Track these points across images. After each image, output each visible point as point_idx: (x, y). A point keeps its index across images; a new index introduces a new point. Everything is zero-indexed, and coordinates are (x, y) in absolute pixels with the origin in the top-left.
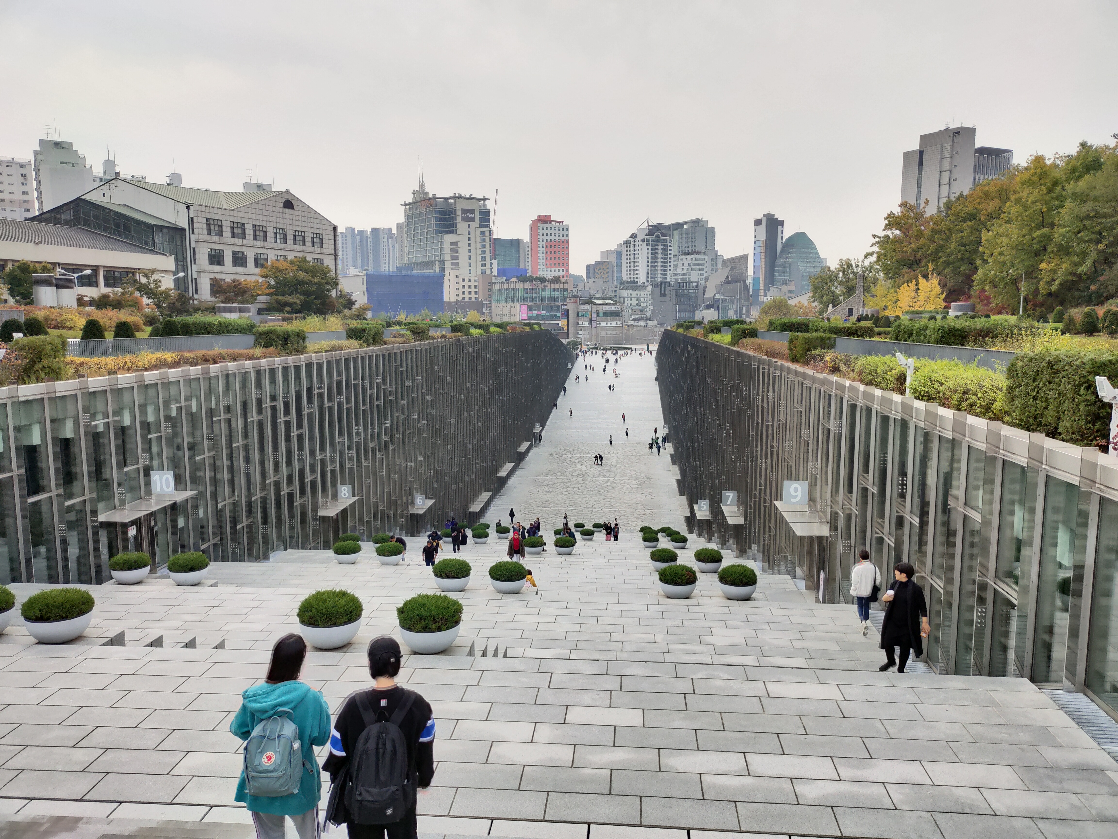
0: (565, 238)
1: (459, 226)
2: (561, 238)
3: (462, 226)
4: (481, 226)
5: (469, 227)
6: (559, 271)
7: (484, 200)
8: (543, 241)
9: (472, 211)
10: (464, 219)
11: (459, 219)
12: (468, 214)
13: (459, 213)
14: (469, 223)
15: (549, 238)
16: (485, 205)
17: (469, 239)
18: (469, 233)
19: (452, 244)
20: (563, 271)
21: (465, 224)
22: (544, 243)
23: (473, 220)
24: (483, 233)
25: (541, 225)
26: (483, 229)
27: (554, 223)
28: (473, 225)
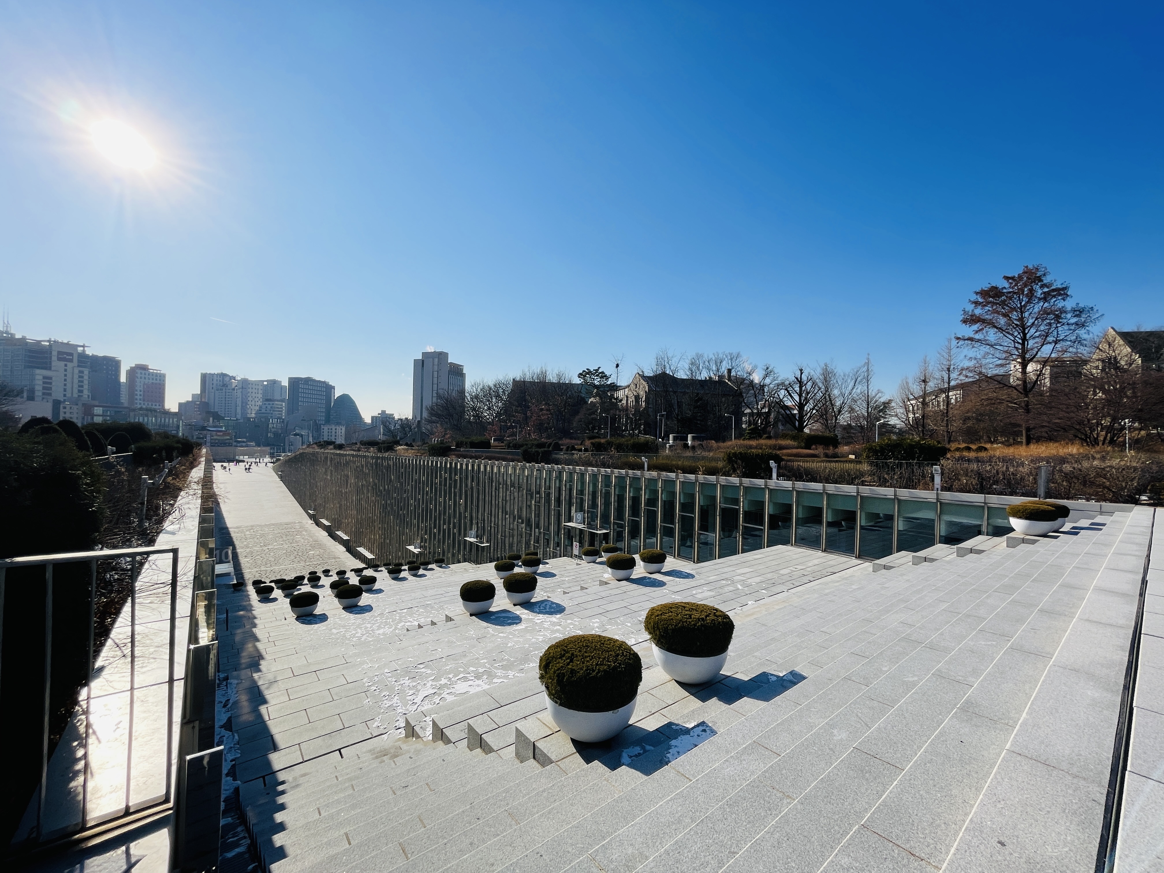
0: (161, 382)
1: (53, 364)
2: (158, 382)
3: (56, 364)
4: (78, 366)
5: (66, 365)
6: (156, 405)
7: (83, 346)
8: (140, 383)
9: (71, 354)
10: (59, 359)
11: (54, 358)
12: (65, 356)
13: (54, 353)
14: (66, 363)
15: (147, 381)
16: (84, 351)
17: (65, 375)
18: (65, 370)
19: (44, 378)
21: (62, 363)
23: (71, 361)
24: (81, 372)
25: (139, 371)
26: (81, 369)
27: (151, 371)
28: (70, 365)
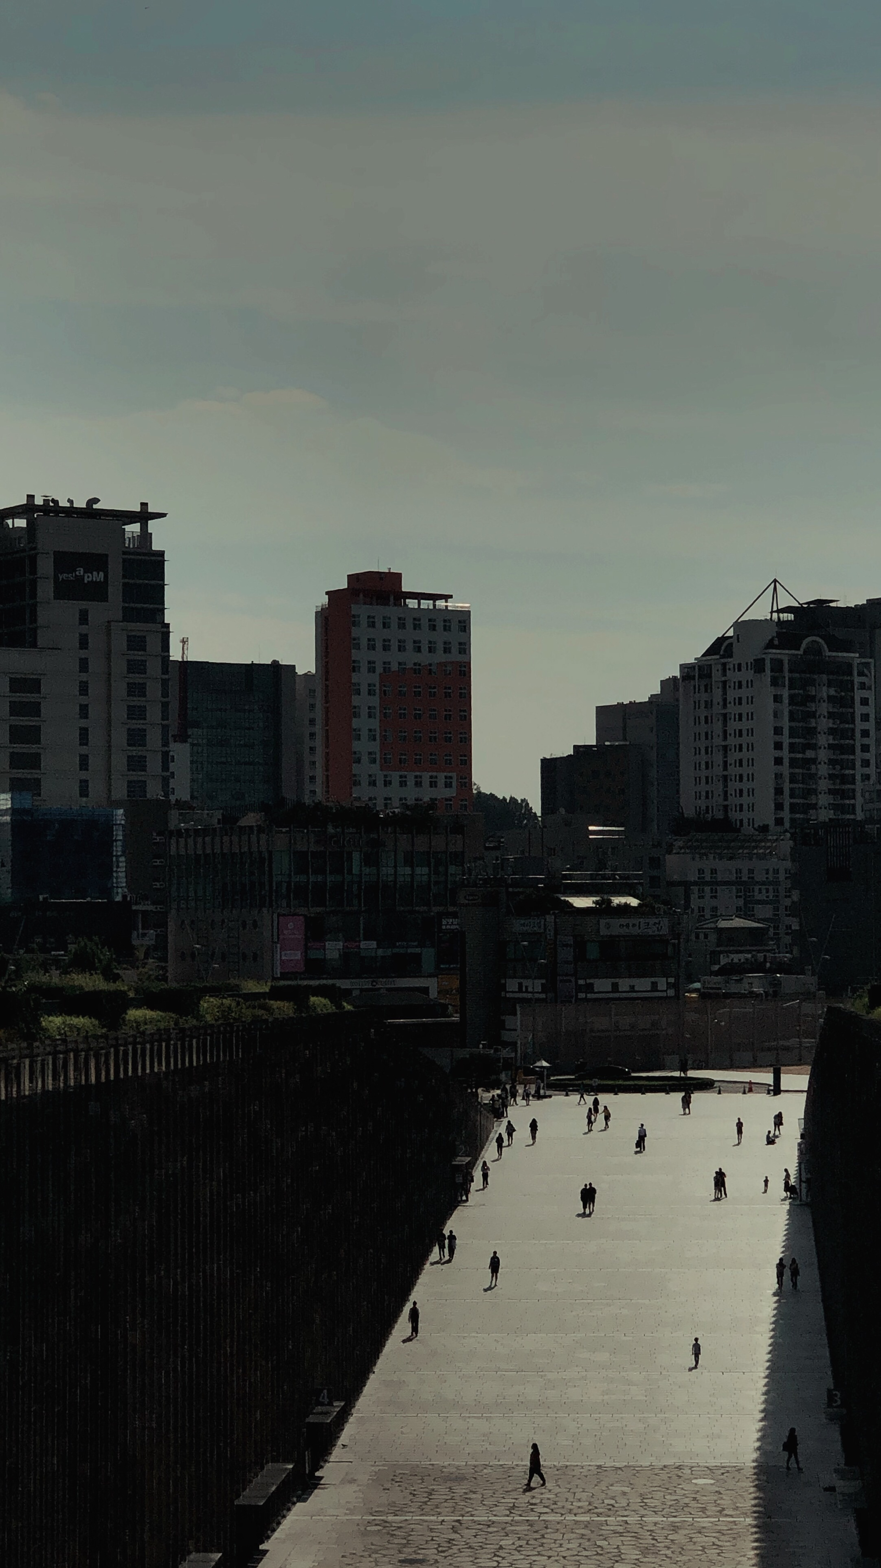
0: (454, 656)
1: (43, 616)
2: (440, 657)
3: (55, 615)
4: (129, 615)
5: (84, 618)
6: (433, 784)
7: (144, 516)
8: (372, 670)
10: (64, 591)
11: (46, 590)
12: (80, 571)
13: (46, 566)
14: (84, 604)
15: (394, 658)
16: (146, 537)
17: (84, 665)
18: (84, 642)
19: (18, 684)
20: (448, 785)
21: (71, 608)
22: (375, 679)
23: (99, 592)
24: (136, 643)
25: (361, 610)
26: (137, 628)
27: (412, 603)
28: (98, 612)
